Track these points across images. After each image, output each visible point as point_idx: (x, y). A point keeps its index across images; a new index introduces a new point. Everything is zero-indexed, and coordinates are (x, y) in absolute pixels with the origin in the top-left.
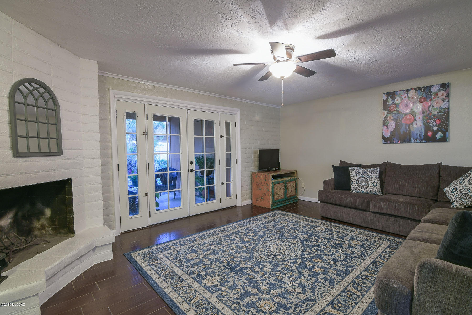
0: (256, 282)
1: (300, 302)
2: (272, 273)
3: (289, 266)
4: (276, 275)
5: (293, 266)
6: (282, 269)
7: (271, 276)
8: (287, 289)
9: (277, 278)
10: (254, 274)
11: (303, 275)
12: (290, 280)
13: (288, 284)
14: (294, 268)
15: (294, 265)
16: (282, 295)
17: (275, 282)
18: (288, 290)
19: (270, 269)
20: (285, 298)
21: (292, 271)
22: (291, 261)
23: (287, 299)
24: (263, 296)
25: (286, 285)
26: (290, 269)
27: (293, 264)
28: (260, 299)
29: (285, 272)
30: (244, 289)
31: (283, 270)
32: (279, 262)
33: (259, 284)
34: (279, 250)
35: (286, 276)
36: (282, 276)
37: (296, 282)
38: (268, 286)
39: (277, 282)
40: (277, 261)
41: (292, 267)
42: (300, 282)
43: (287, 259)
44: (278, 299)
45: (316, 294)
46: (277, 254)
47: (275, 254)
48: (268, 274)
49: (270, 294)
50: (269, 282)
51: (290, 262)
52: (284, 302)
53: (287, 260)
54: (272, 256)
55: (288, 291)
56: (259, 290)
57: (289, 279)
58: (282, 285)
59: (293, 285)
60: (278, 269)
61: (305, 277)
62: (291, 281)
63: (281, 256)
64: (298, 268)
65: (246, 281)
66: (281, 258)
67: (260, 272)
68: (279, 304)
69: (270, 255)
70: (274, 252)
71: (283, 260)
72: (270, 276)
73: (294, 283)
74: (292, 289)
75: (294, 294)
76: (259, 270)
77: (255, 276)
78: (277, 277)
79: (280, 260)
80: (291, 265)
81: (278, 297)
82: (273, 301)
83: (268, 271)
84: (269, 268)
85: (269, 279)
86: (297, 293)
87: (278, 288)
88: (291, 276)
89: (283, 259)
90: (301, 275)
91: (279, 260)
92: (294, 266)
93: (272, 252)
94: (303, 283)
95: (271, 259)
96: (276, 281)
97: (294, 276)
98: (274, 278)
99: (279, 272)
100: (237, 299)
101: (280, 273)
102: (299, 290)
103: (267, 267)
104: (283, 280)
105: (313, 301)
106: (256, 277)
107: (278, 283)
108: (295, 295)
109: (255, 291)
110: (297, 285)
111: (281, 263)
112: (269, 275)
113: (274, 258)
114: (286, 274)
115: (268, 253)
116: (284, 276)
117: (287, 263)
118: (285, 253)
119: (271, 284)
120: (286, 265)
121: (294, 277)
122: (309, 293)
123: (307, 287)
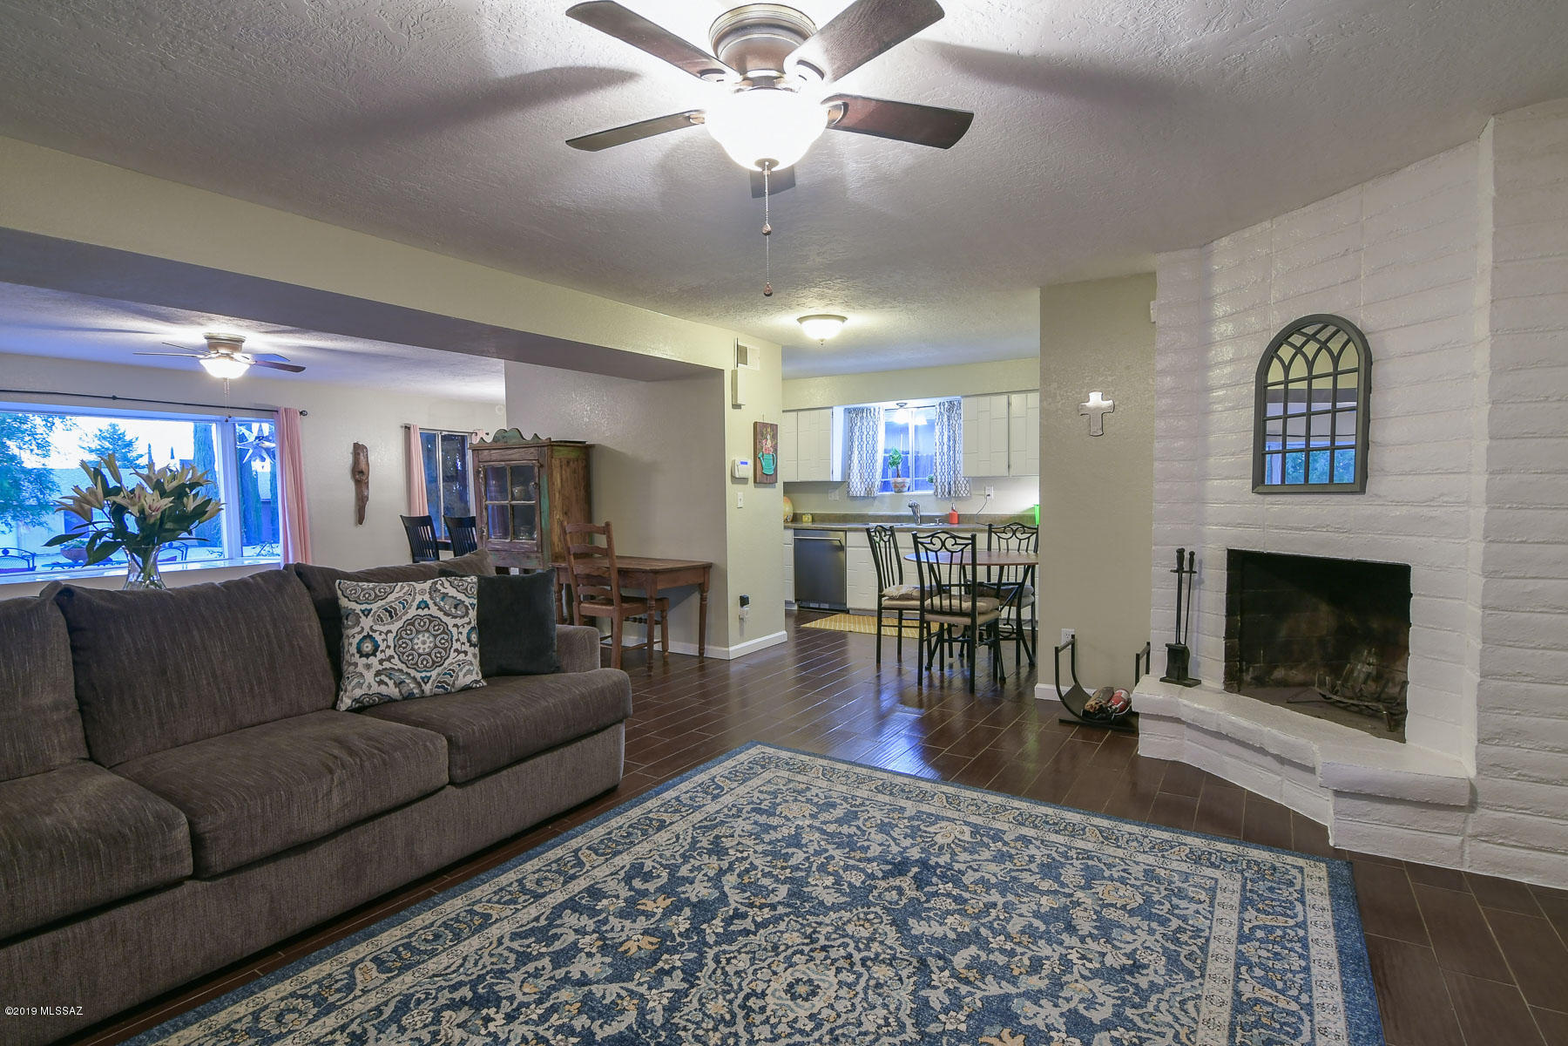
0: (839, 846)
1: (727, 822)
2: (803, 874)
3: (751, 905)
4: (788, 870)
5: (739, 906)
6: (773, 891)
7: (803, 865)
8: (757, 841)
9: (786, 861)
10: (852, 862)
11: (710, 879)
12: (749, 861)
13: (755, 852)
14: (735, 898)
15: (736, 909)
16: (768, 828)
17: (790, 851)
18: (755, 839)
19: (813, 883)
20: (760, 825)
21: (742, 888)
22: (742, 927)
23: (755, 823)
24: (808, 822)
25: (759, 848)
26: (748, 894)
27: (738, 915)
28: (813, 816)
29: (766, 882)
30: (858, 828)
31: (770, 888)
32: (787, 915)
33: (829, 843)
34: (798, 981)
35: (760, 869)
36: (772, 870)
37: (734, 858)
38: (804, 842)
39: (783, 852)
40: (795, 918)
41: (741, 903)
42: (722, 860)
43: (761, 931)
44: (775, 821)
45: (689, 840)
46: (802, 952)
47: (812, 950)
48: (814, 869)
49: (796, 827)
50: (805, 849)
51: (750, 919)
52: (762, 819)
53: (759, 926)
54: (822, 938)
55: (753, 837)
56: (823, 832)
57: (751, 863)
58: (769, 848)
59: (742, 852)
60: (789, 888)
61: (705, 875)
62: (746, 858)
63: (788, 947)
64: (723, 899)
65: (866, 844)
66: (782, 932)
67: (841, 872)
68: (771, 814)
69: (832, 943)
70: (818, 962)
71: (775, 927)
72: (807, 865)
73: (739, 855)
74: (744, 842)
75: (741, 833)
76: (847, 876)
77: (847, 858)
78: (784, 864)
79: (785, 923)
80: (743, 909)
81: (775, 824)
82: (785, 817)
83: (817, 877)
84: (816, 888)
85: (807, 855)
86: (733, 836)
87: (779, 841)
88: (747, 871)
89: (775, 933)
90: (716, 881)
91: (789, 922)
92: (733, 905)
93: (829, 961)
94: (716, 858)
95: (820, 924)
96: (787, 853)
97: (736, 873)
98: (793, 862)
99: (783, 878)
100: (862, 812)
101: (780, 876)
102: (727, 843)
103: (824, 888)
104: (769, 858)
105: (700, 828)
106: (845, 857)
107: (780, 851)
108: (739, 831)
109: (831, 828)
110: (731, 852)
111: (781, 910)
112: (810, 867)
113: (809, 930)
114: (759, 876)
115: (842, 952)
116: (767, 870)
117: (759, 913)
118: (769, 966)
119: (799, 845)
120: (761, 907)
121: (737, 871)
122: (704, 840)
123: (705, 851)
